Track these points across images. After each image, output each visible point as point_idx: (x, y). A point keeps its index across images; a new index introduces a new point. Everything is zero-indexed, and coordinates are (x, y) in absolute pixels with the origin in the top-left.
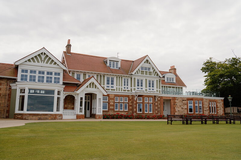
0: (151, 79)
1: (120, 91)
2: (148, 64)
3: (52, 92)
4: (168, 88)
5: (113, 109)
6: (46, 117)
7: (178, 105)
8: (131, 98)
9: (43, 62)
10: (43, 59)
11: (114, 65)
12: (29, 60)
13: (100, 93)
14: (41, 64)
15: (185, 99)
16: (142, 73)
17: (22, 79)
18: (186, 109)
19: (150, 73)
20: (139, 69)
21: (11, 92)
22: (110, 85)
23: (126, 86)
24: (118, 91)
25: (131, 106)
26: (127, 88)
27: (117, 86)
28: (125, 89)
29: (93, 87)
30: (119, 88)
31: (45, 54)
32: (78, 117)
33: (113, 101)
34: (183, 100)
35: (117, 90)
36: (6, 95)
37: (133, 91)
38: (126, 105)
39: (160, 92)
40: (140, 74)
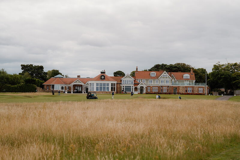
0: (167, 80)
2: (166, 74)
4: (184, 81)
5: (152, 91)
6: (129, 93)
7: (180, 89)
8: (159, 87)
10: (128, 77)
11: (153, 75)
13: (145, 86)
16: (163, 77)
17: (123, 83)
18: (184, 91)
19: (167, 78)
21: (120, 87)
22: (151, 83)
23: (157, 83)
25: (159, 90)
29: (142, 84)
30: (154, 84)
32: (138, 93)
33: (152, 88)
34: (183, 87)
37: (160, 85)
38: (157, 90)
39: (171, 84)
40: (162, 78)
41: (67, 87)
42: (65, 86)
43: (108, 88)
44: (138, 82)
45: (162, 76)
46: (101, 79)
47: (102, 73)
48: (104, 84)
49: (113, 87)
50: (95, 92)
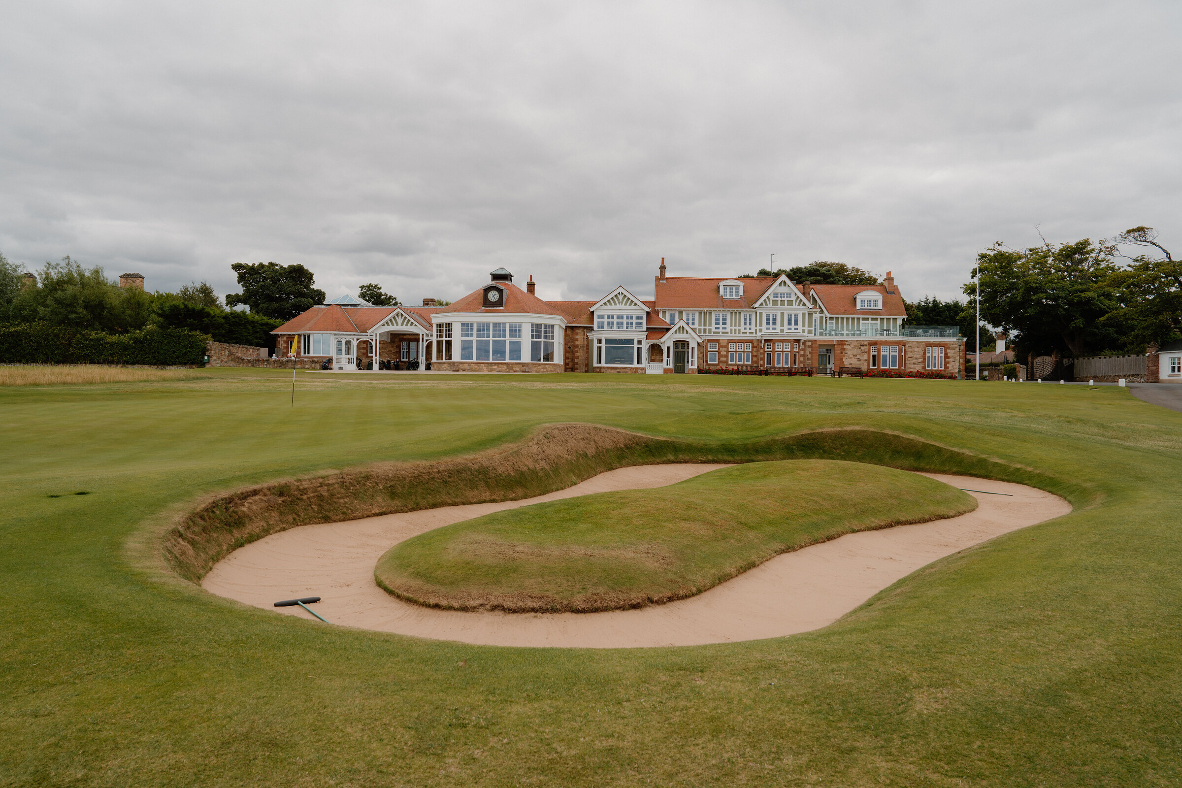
0: (793, 313)
1: (737, 335)
2: (786, 288)
3: (631, 341)
4: (861, 322)
5: (727, 362)
6: (625, 370)
7: (849, 353)
8: (756, 345)
9: (621, 304)
10: (621, 301)
11: (731, 292)
12: (605, 304)
13: (694, 341)
14: (618, 306)
15: (866, 343)
16: (775, 302)
17: (599, 327)
18: (866, 360)
19: (790, 303)
20: (768, 297)
21: (588, 343)
22: (721, 326)
23: (748, 326)
24: (733, 334)
25: (756, 356)
26: (750, 329)
27: (731, 326)
28: (745, 331)
29: (683, 333)
30: (735, 330)
31: (622, 293)
32: (666, 371)
33: (726, 349)
34: (860, 346)
35: (731, 333)
36: (583, 347)
37: (759, 334)
38: (748, 356)
39: (810, 332)
40: (770, 305)
41: (355, 344)
42: (349, 338)
43: (516, 350)
44: (668, 320)
45: (772, 298)
46: (486, 302)
47: (495, 277)
48: (499, 328)
49: (542, 340)
50: (455, 367)
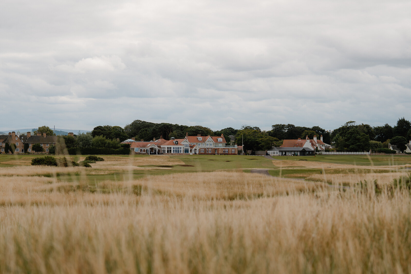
0: (211, 143)
3: (188, 149)
4: (219, 144)
5: (200, 152)
6: (188, 154)
7: (220, 150)
8: (205, 149)
10: (185, 142)
11: (200, 139)
12: (183, 142)
13: (198, 149)
16: (208, 141)
18: (223, 152)
19: (211, 141)
26: (204, 146)
29: (196, 147)
31: (186, 140)
32: (193, 154)
35: (201, 147)
37: (206, 147)
38: (204, 151)
39: (214, 147)
41: (146, 150)
42: (144, 149)
43: (181, 151)
46: (176, 144)
48: (178, 148)
50: (172, 154)
